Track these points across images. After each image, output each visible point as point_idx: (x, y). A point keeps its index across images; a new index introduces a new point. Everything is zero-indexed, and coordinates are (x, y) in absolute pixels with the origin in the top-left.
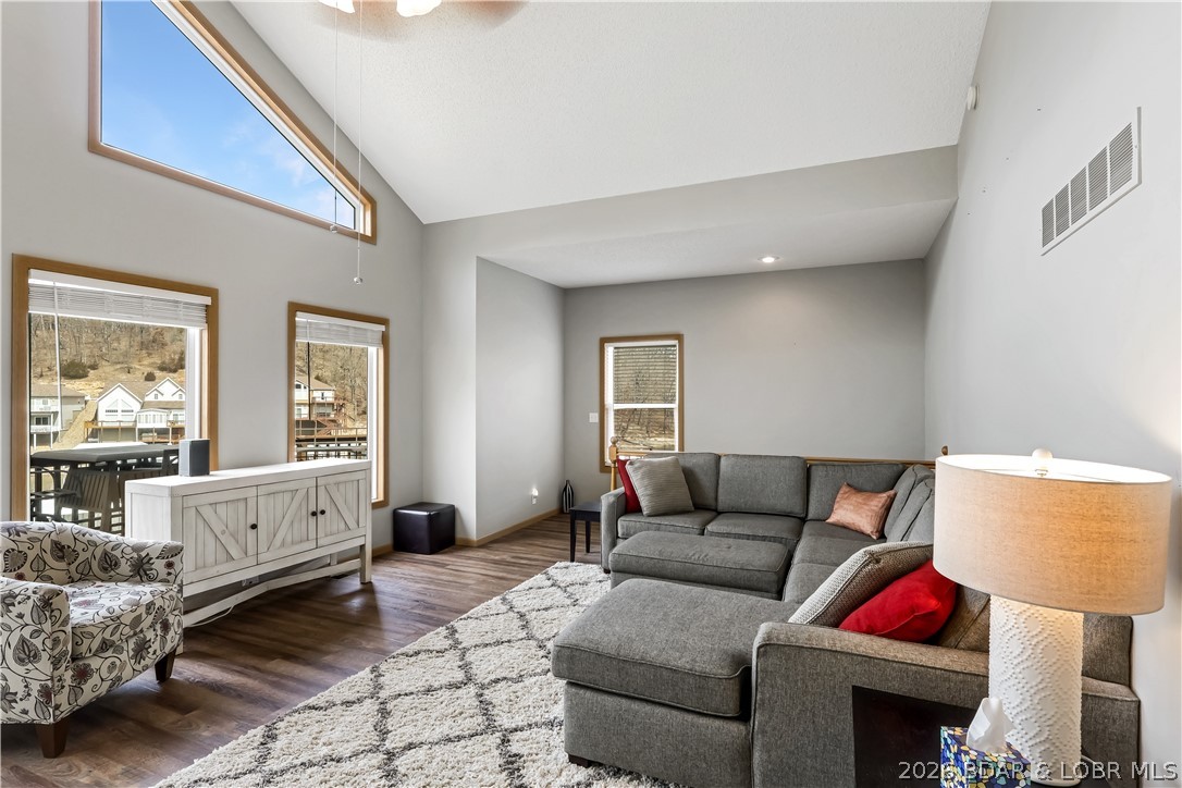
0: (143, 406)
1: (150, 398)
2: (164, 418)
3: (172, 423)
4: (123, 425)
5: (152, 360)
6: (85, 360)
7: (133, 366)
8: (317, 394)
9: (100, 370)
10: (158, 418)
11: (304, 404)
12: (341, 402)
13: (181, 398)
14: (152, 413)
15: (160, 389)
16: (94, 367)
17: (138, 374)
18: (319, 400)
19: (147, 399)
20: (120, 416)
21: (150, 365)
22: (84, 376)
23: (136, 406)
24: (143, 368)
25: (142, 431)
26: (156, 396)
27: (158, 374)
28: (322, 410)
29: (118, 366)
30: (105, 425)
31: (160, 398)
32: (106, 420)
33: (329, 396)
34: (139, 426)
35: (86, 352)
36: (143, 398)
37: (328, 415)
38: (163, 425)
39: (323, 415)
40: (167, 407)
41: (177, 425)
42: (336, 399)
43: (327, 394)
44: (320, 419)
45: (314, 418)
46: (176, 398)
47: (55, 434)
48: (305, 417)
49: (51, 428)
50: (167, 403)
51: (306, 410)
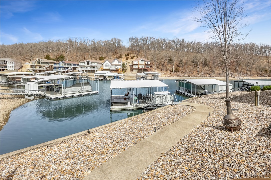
0: (111, 65)
1: (113, 63)
2: (115, 67)
4: (108, 69)
5: (115, 56)
6: (103, 57)
7: (111, 57)
8: (146, 62)
11: (143, 65)
12: (152, 65)
13: (118, 63)
14: (113, 66)
15: (115, 61)
16: (105, 58)
17: (112, 59)
18: (147, 64)
19: (112, 63)
20: (107, 67)
22: (103, 60)
23: (110, 65)
26: (114, 63)
27: (115, 59)
28: (147, 66)
29: (109, 58)
30: (104, 69)
31: (115, 63)
33: (149, 63)
34: (111, 69)
35: (104, 55)
36: (111, 63)
37: (149, 67)
38: (115, 69)
39: (148, 67)
40: (116, 65)
42: (151, 63)
43: (149, 62)
44: (147, 68)
45: (146, 68)
46: (117, 63)
47: (96, 70)
48: (144, 68)
49: (96, 69)
50: (116, 64)
51: (144, 66)
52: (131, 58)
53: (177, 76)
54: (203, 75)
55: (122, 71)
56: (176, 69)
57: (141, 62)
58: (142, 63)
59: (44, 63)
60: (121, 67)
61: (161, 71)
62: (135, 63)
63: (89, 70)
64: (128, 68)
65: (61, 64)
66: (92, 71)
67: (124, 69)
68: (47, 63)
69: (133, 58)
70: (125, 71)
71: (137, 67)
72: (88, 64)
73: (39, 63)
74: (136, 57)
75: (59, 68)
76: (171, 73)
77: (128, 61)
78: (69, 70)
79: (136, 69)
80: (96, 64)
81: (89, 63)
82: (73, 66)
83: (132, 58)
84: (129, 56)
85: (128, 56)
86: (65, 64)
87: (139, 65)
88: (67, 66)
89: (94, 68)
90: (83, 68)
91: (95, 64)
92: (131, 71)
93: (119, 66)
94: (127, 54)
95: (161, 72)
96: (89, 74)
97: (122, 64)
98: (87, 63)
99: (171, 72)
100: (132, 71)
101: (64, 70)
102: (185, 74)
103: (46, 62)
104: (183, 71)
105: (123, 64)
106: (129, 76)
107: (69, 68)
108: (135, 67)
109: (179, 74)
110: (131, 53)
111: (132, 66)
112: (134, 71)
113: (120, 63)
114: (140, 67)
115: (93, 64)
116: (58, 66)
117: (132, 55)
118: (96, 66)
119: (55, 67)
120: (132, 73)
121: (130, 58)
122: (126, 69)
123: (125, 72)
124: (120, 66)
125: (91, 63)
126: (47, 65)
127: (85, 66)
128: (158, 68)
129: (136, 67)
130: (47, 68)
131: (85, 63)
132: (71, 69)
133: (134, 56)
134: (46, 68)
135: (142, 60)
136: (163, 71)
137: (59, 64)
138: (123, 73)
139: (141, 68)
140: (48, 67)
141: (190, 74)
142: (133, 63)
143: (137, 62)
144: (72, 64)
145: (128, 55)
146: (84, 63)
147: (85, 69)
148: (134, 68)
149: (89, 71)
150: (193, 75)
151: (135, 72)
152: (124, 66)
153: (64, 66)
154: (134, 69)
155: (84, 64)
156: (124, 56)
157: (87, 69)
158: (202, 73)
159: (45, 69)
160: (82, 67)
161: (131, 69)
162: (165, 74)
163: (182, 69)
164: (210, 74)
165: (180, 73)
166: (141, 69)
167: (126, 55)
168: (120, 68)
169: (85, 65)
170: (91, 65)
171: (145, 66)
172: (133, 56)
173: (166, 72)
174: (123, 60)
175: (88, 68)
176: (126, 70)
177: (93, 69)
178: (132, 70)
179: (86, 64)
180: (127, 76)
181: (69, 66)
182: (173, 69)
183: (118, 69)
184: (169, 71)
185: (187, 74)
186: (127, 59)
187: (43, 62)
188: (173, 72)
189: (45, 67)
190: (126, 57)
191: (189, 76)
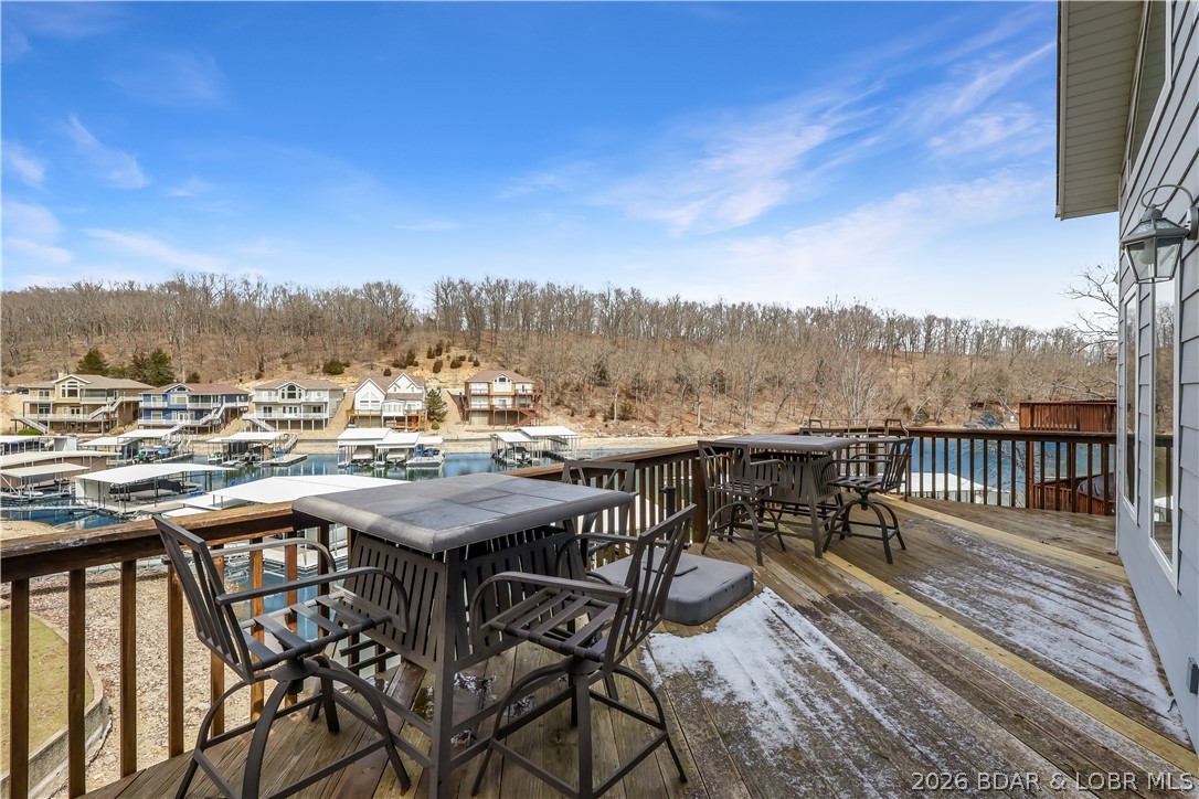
0: (387, 397)
1: (391, 391)
2: (401, 407)
3: (408, 412)
4: (373, 413)
5: (388, 358)
6: (340, 359)
7: (374, 363)
8: (519, 387)
9: (352, 367)
10: (397, 408)
11: (509, 396)
12: (538, 394)
13: (413, 390)
14: (393, 403)
15: (398, 382)
16: (347, 365)
17: (378, 370)
18: (521, 392)
19: (389, 391)
20: (370, 406)
21: (388, 363)
22: (341, 372)
23: (381, 397)
24: (383, 363)
25: (387, 419)
26: (395, 389)
27: (393, 370)
28: (523, 401)
29: (365, 364)
30: (361, 415)
31: (398, 391)
32: (361, 409)
33: (529, 389)
34: (385, 414)
35: (341, 352)
36: (386, 390)
37: (528, 406)
38: (401, 414)
39: (524, 406)
40: (403, 398)
41: (411, 415)
42: (534, 391)
43: (527, 386)
44: (522, 409)
45: (516, 408)
46: (409, 391)
47: (326, 420)
48: (509, 407)
49: (324, 415)
50: (404, 394)
51: (509, 402)
52: (452, 367)
53: (631, 433)
54: (716, 430)
55: (430, 420)
56: (624, 410)
57: (498, 388)
58: (504, 390)
59: (92, 392)
60: (423, 406)
61: (572, 415)
62: (476, 388)
63: (299, 421)
64: (452, 410)
65: (176, 396)
66: (307, 424)
67: (437, 411)
68: (110, 392)
69: (460, 366)
70: (439, 421)
71: (483, 404)
72: (292, 396)
73: (73, 393)
74: (470, 361)
75: (166, 411)
76: (606, 426)
77: (441, 375)
78: (211, 421)
79: (482, 412)
80: (325, 397)
81: (297, 392)
82: (226, 405)
83: (456, 365)
84: (444, 356)
85: (438, 358)
86: (194, 398)
87: (492, 397)
88: (200, 406)
89: (317, 409)
90: (270, 410)
91: (319, 395)
92: (462, 420)
93: (417, 403)
94: (437, 350)
95: (572, 422)
96: (299, 437)
97: (425, 393)
98: (286, 392)
99: (605, 420)
100: (468, 419)
101: (189, 423)
103: (104, 390)
104: (651, 415)
105: (430, 394)
106: (457, 440)
107: (210, 411)
108: (475, 404)
109: (634, 427)
110: (448, 346)
111: (465, 399)
112: (473, 419)
113: (420, 391)
114: (498, 404)
115: (314, 398)
116: (160, 404)
117: (455, 353)
118: (326, 403)
119: (148, 411)
120: (467, 427)
121: (447, 364)
122: (445, 414)
123: (440, 425)
124: (420, 403)
125: (303, 392)
126: (110, 400)
127: (276, 404)
128: (557, 404)
130: (113, 412)
131: (280, 392)
132: (218, 417)
133: (462, 358)
134: (107, 414)
135: (502, 380)
136: (577, 416)
137: (165, 396)
138: (433, 428)
139: (501, 408)
140: (113, 409)
141: (674, 429)
142: (468, 390)
143: (485, 386)
144: (222, 396)
145: (439, 351)
146: (273, 393)
147: (277, 415)
148: (473, 407)
149: (296, 424)
151: (478, 422)
152: (434, 402)
153: (189, 406)
154: (474, 411)
155: (277, 395)
156: (421, 358)
157: (289, 416)
159: (101, 419)
160: (268, 408)
161: (461, 408)
162: (588, 429)
163: (643, 407)
164: (736, 425)
165: (638, 423)
166: (501, 413)
167: (429, 352)
168: (420, 408)
169: (278, 399)
170: (303, 399)
171: (514, 402)
172: (458, 356)
173: (590, 421)
174: (424, 373)
175: (291, 412)
177: (313, 416)
178: (466, 415)
179: (283, 397)
180: (452, 440)
181: (212, 405)
182: (612, 409)
183: (414, 413)
184: (599, 418)
185: (662, 426)
186: (437, 368)
187: (87, 390)
188: (615, 420)
189: (103, 409)
190: (432, 362)
191: (669, 434)
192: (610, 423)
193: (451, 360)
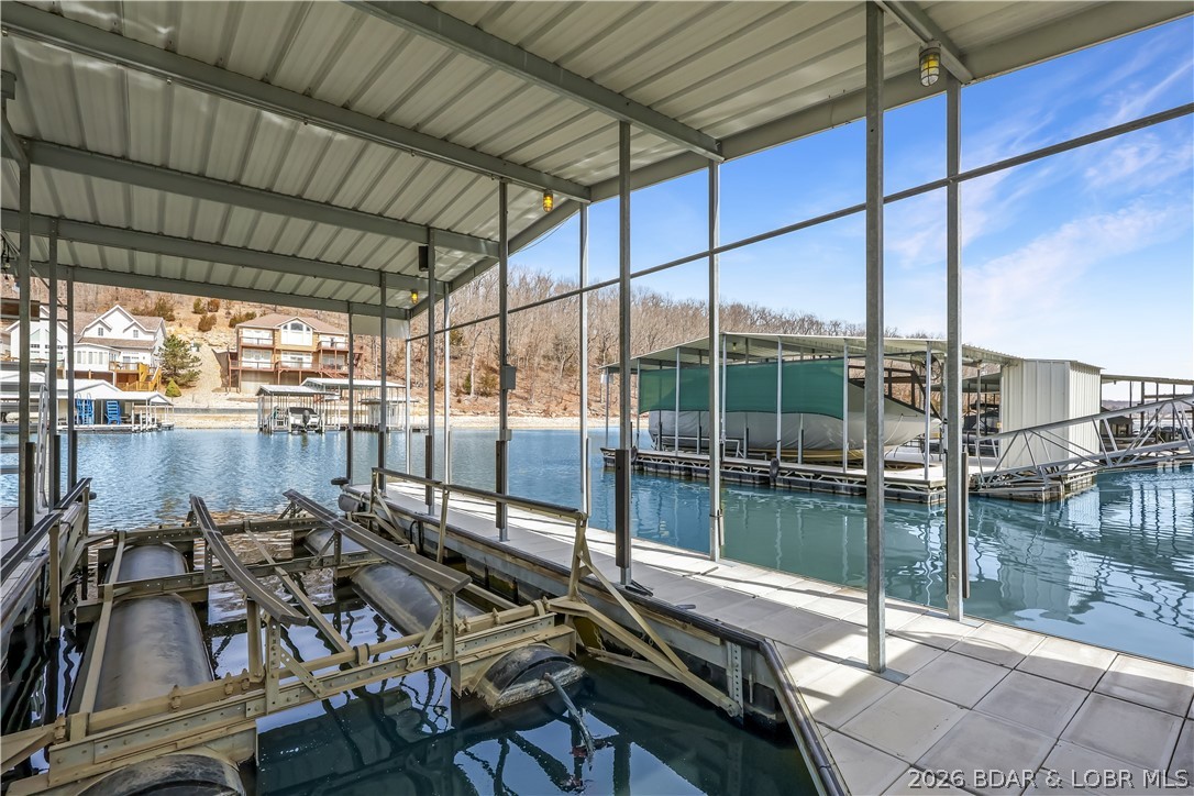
2: (106, 357)
3: (120, 366)
8: (324, 339)
10: (96, 357)
11: (307, 352)
13: (136, 335)
14: (88, 349)
15: (108, 321)
18: (326, 345)
26: (101, 332)
28: (329, 361)
31: (107, 334)
33: (341, 343)
36: (80, 332)
37: (339, 367)
38: (104, 368)
39: (332, 367)
40: (117, 346)
41: (123, 370)
42: (349, 346)
43: (338, 339)
44: (328, 371)
45: (319, 369)
46: (129, 335)
50: (116, 341)
51: (308, 359)
52: (231, 325)
55: (165, 382)
56: (484, 382)
57: (288, 338)
58: (298, 340)
60: (153, 360)
62: (250, 336)
64: (210, 370)
67: (180, 372)
70: (182, 385)
71: (265, 363)
76: (459, 401)
77: (210, 335)
79: (261, 374)
84: (220, 312)
85: (209, 314)
87: (279, 351)
92: (224, 385)
93: (141, 355)
94: (210, 303)
97: (160, 342)
99: (457, 395)
100: (235, 383)
102: (531, 404)
104: (518, 392)
105: (173, 344)
106: (206, 410)
108: (249, 362)
111: (234, 356)
112: (244, 384)
113: (150, 338)
114: (288, 362)
120: (233, 393)
121: (222, 321)
123: (182, 391)
124: (147, 355)
129: (262, 360)
135: (296, 327)
139: (292, 367)
141: (553, 407)
142: (239, 339)
143: (266, 335)
148: (245, 365)
150: (565, 409)
151: (254, 388)
152: (175, 355)
154: (246, 372)
156: (183, 312)
158: (600, 402)
161: (225, 372)
168: (146, 362)
171: (316, 361)
172: (244, 313)
174: (179, 330)
176: (193, 376)
178: (232, 378)
180: (196, 410)
182: (468, 379)
183: (132, 368)
185: (537, 405)
186: (205, 326)
188: (472, 395)
190: (198, 317)
191: (547, 413)
192: (464, 398)
193: (231, 317)
